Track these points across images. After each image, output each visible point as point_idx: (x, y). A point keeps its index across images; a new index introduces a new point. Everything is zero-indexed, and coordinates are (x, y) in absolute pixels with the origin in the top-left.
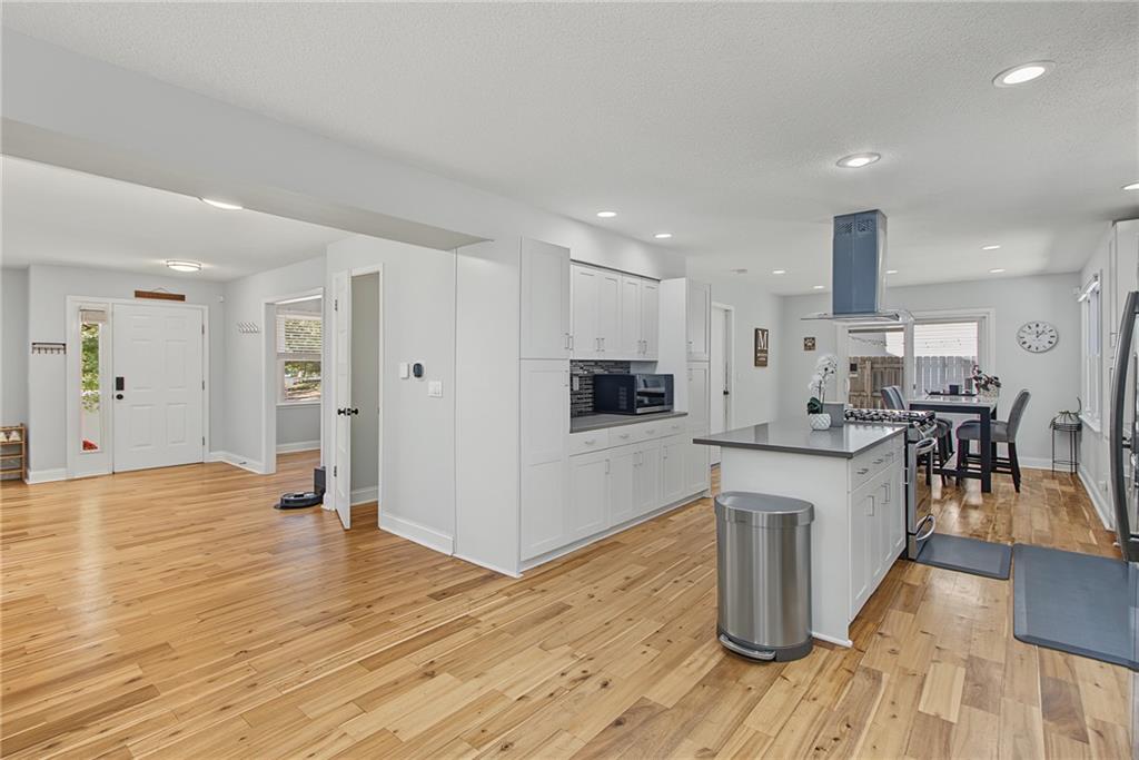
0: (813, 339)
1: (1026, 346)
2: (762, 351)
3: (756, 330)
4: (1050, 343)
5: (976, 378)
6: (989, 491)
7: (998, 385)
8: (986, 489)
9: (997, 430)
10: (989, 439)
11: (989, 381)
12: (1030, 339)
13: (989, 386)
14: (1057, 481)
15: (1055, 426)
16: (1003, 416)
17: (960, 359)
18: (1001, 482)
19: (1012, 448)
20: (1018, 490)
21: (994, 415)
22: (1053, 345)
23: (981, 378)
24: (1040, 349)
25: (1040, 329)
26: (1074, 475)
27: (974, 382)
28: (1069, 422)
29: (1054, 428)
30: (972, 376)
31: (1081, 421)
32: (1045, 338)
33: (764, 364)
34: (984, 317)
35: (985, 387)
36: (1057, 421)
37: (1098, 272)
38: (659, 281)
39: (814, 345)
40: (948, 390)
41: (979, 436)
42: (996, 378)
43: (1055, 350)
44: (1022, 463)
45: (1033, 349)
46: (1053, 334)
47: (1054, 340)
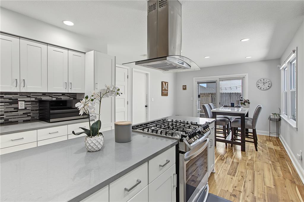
0: (186, 86)
1: (259, 88)
2: (165, 90)
3: (162, 83)
4: (268, 86)
5: (241, 100)
6: (244, 151)
7: (249, 103)
8: (243, 150)
9: (248, 123)
10: (245, 127)
11: (246, 101)
12: (261, 85)
13: (246, 103)
14: (272, 143)
15: (270, 119)
16: (251, 116)
17: (235, 93)
18: (250, 146)
19: (254, 131)
20: (257, 150)
21: (247, 115)
22: (270, 87)
23: (242, 100)
24: (264, 89)
25: (265, 81)
26: (278, 138)
27: (240, 102)
28: (276, 117)
29: (270, 120)
30: (239, 99)
31: (280, 117)
32: (267, 85)
33: (166, 95)
34: (244, 77)
35: (244, 104)
36: (271, 117)
37: (296, 49)
38: (85, 53)
39: (186, 88)
40: (230, 105)
41: (240, 126)
42: (248, 100)
43: (270, 89)
44: (258, 133)
45: (262, 89)
46: (270, 83)
47: (270, 85)
